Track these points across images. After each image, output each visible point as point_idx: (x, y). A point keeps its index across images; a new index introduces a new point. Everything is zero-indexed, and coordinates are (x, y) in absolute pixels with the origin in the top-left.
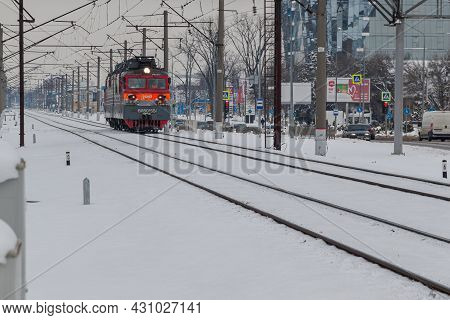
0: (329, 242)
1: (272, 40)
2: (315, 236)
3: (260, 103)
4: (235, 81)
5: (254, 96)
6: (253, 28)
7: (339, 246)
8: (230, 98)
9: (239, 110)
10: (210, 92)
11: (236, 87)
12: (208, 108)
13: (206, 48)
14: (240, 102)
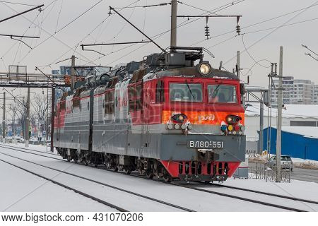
0: (76, 191)
1: (50, 105)
2: (70, 189)
3: (45, 132)
4: (34, 123)
5: (42, 129)
6: (42, 100)
7: (81, 193)
8: (31, 130)
9: (35, 135)
10: (23, 127)
11: (34, 126)
12: (22, 134)
13: (21, 108)
14: (35, 131)
